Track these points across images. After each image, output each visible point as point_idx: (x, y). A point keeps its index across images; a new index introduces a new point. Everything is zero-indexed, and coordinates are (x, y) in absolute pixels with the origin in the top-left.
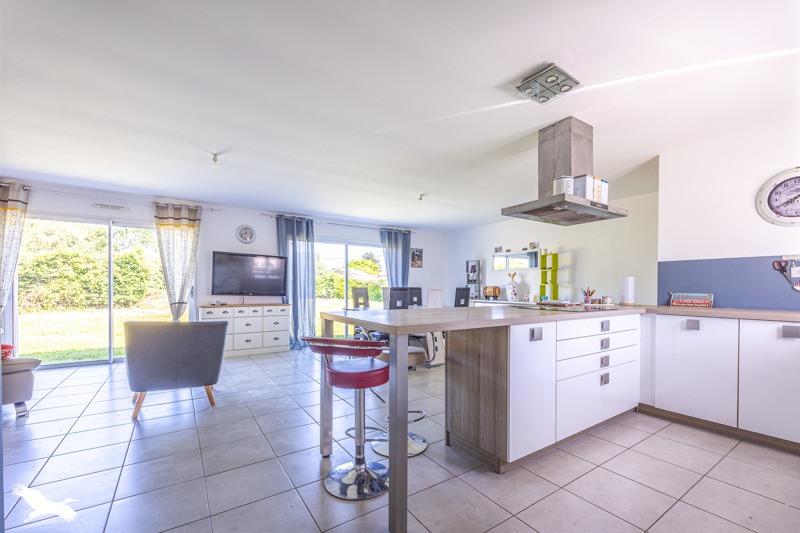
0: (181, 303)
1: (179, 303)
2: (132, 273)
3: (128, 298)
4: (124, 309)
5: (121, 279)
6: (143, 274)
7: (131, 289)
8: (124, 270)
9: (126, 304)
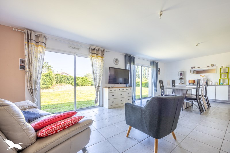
0: (99, 87)
1: (98, 87)
2: (49, 79)
3: (48, 86)
4: (47, 90)
5: (46, 80)
6: (52, 79)
7: (49, 83)
8: (47, 78)
9: (47, 88)
